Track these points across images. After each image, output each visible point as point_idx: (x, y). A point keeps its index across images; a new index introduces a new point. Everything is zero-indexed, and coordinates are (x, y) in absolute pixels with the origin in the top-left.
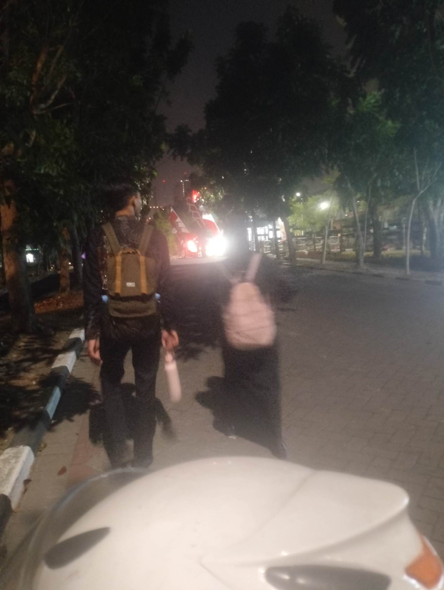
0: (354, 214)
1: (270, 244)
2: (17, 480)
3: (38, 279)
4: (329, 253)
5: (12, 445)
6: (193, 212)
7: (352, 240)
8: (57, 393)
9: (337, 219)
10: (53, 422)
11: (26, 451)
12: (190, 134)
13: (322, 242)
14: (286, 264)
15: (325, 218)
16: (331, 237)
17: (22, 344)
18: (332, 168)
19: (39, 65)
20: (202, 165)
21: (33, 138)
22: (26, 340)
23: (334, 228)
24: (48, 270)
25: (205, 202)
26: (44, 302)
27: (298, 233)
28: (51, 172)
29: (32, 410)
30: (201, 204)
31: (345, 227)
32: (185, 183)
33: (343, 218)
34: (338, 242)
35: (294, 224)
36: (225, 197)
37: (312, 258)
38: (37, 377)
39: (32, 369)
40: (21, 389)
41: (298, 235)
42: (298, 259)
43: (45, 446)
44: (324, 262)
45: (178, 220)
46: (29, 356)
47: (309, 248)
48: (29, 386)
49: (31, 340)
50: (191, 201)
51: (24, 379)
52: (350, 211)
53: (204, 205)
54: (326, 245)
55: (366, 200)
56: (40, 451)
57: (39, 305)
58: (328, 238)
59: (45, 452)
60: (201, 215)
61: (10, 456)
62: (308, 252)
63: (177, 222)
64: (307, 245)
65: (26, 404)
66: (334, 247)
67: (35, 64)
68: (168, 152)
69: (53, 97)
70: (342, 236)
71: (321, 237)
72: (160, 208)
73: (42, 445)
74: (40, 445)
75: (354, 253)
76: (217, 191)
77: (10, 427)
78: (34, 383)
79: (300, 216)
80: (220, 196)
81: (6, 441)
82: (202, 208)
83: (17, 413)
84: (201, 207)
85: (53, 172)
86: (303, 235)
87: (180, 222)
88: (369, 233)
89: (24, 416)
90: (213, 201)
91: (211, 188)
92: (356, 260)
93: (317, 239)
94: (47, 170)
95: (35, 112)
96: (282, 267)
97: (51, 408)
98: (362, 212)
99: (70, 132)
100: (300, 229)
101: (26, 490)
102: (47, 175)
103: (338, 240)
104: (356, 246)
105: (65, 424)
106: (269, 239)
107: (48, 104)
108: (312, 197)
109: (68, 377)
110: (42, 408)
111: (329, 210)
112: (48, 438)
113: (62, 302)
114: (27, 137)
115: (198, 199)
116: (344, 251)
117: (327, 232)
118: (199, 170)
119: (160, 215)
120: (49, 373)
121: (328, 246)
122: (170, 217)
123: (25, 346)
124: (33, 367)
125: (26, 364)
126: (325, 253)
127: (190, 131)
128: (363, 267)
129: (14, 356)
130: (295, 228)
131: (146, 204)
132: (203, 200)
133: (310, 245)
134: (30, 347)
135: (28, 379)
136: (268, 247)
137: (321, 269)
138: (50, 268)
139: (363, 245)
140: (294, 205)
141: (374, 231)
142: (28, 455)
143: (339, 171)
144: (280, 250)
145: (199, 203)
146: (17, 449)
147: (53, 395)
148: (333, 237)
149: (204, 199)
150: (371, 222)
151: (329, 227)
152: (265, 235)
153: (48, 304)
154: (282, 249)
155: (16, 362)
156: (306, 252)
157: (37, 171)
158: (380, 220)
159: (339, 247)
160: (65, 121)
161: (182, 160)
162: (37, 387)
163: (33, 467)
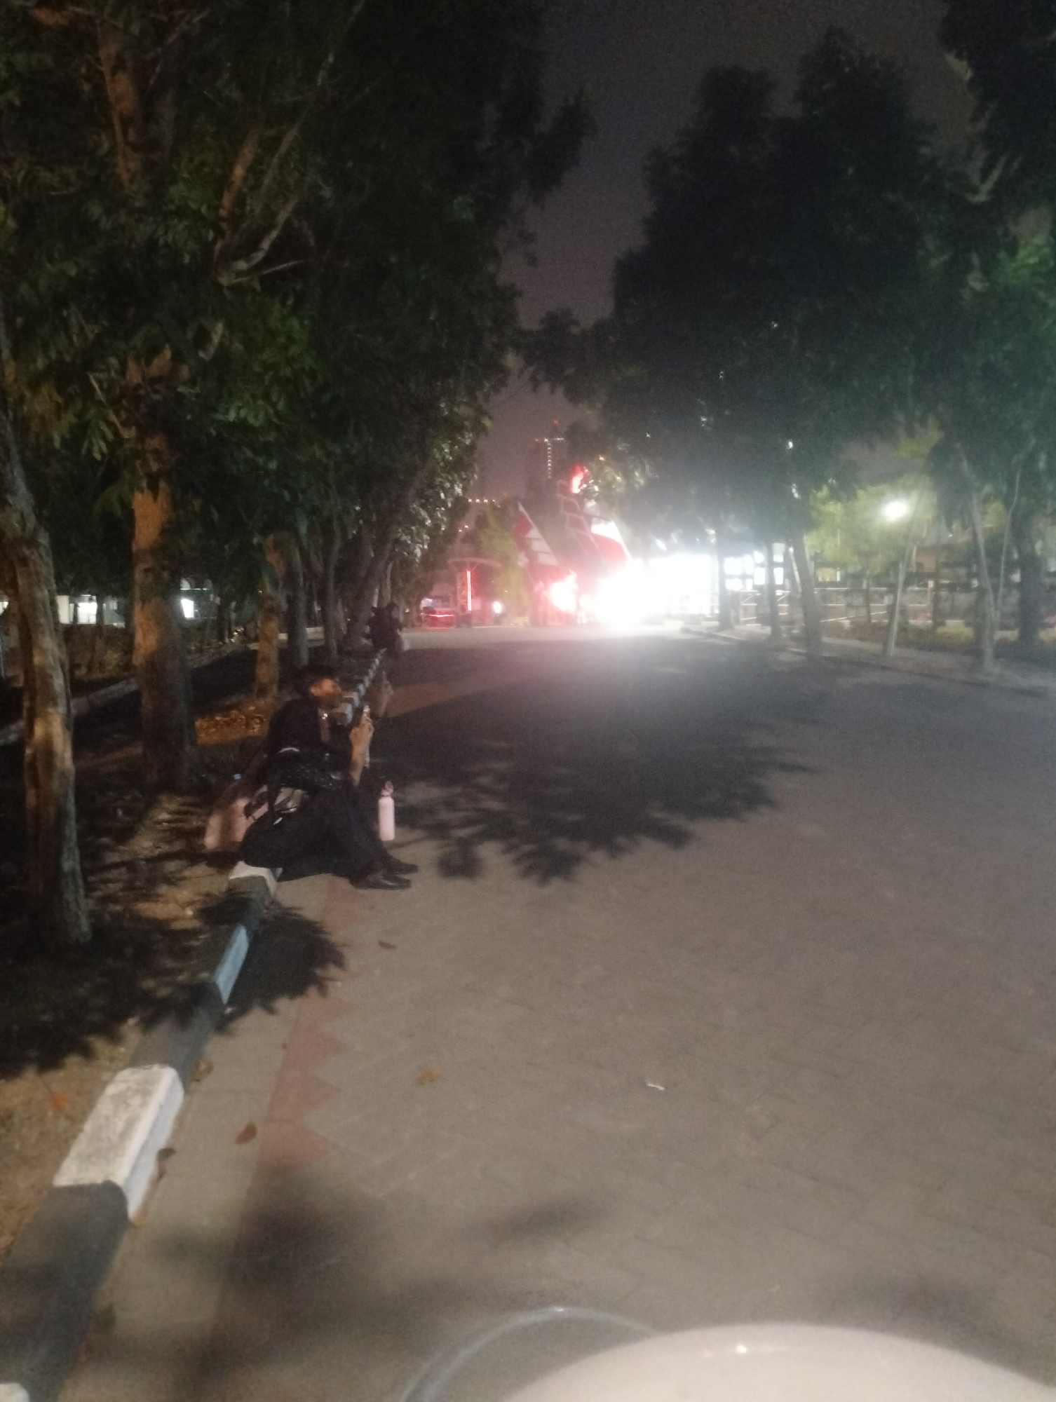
0: (974, 534)
1: (756, 599)
2: (144, 1148)
3: (205, 661)
4: (904, 629)
5: (135, 1061)
6: (568, 515)
7: (963, 599)
8: (241, 941)
9: (928, 543)
10: (229, 1010)
11: (166, 1079)
12: (575, 330)
13: (887, 600)
14: (795, 650)
15: (898, 541)
16: (910, 588)
17: (165, 816)
18: (923, 422)
19: (239, 172)
20: (600, 405)
21: (216, 339)
22: (173, 806)
23: (920, 565)
24: (227, 640)
25: (600, 493)
26: (218, 718)
27: (827, 575)
28: (251, 420)
29: (181, 978)
30: (590, 498)
31: (946, 565)
32: (555, 444)
33: (944, 541)
34: (926, 603)
35: (819, 552)
36: (652, 483)
37: (861, 639)
38: (196, 898)
39: (184, 878)
40: (161, 926)
41: (828, 580)
42: (825, 639)
43: (210, 1069)
44: (893, 650)
45: (534, 533)
46: (178, 846)
47: (852, 614)
48: (176, 919)
49: (185, 808)
50: (566, 490)
51: (167, 902)
52: (964, 527)
53: (597, 499)
54: (898, 609)
55: (1007, 503)
56: (198, 1081)
57: (205, 725)
58: (904, 591)
59: (208, 1083)
60: (590, 523)
61: (128, 1088)
62: (851, 623)
63: (530, 539)
64: (849, 606)
65: (169, 963)
66: (916, 614)
67: (230, 167)
68: (521, 371)
69: (266, 245)
70: (938, 587)
71: (885, 589)
72: (491, 503)
73: (203, 1067)
74: (197, 1066)
75: (968, 632)
76: (631, 467)
77: (133, 1016)
78: (189, 912)
79: (834, 534)
80: (639, 479)
81: (122, 1050)
82: (592, 507)
83: (149, 984)
84: (591, 505)
85: (256, 417)
86: (838, 579)
87: (537, 539)
88: (1009, 584)
89: (163, 992)
90: (620, 490)
91: (618, 458)
92: (973, 650)
93: (876, 592)
94: (243, 413)
95: (225, 280)
96: (785, 657)
97: (225, 978)
98: (991, 529)
99: (301, 324)
100: (833, 565)
101: (161, 1174)
102: (242, 425)
103: (929, 596)
104: (975, 615)
105: (255, 1019)
106: (755, 587)
107: (255, 261)
108: (865, 490)
109: (267, 903)
110: (204, 975)
111: (910, 524)
112: (216, 1048)
113: (258, 721)
114: (203, 337)
115: (585, 486)
116: (943, 624)
117: (901, 577)
118: (590, 415)
119: (491, 520)
120: (224, 890)
121: (903, 612)
122: (514, 526)
123: (169, 822)
124: (187, 873)
125: (171, 866)
126: (895, 628)
127: (577, 323)
128: (992, 669)
129: (144, 844)
130: (821, 562)
131: (461, 495)
132: (596, 488)
133: (857, 607)
134: (180, 825)
135: (176, 901)
136: (750, 606)
137: (884, 668)
138: (231, 636)
139: (994, 615)
140: (822, 508)
141: (1022, 576)
142: (171, 1090)
143: (942, 427)
144: (781, 614)
145: (586, 494)
146: (147, 1071)
147: (231, 946)
148: (917, 588)
149: (599, 487)
150: (1016, 556)
151: (908, 565)
152: (744, 577)
153: (228, 724)
154: (786, 614)
155: (148, 860)
156: (846, 623)
157: (220, 417)
158: (1039, 552)
159: (929, 615)
160: (290, 302)
161: (553, 391)
162: (196, 924)
163: (180, 1120)
